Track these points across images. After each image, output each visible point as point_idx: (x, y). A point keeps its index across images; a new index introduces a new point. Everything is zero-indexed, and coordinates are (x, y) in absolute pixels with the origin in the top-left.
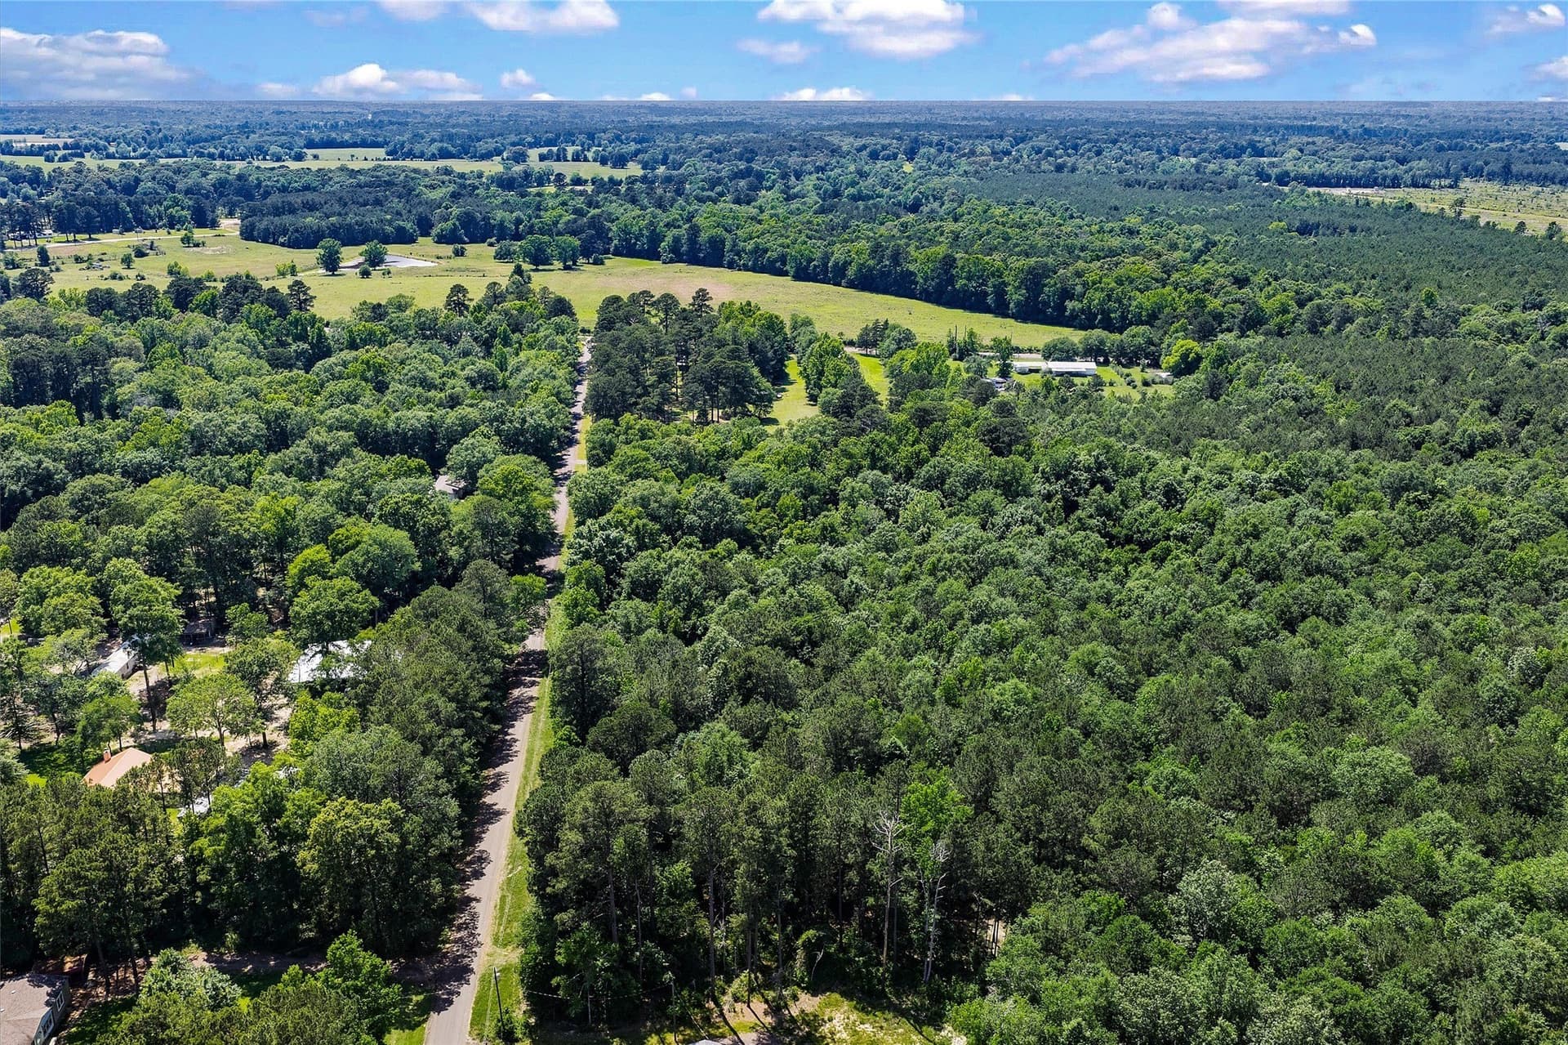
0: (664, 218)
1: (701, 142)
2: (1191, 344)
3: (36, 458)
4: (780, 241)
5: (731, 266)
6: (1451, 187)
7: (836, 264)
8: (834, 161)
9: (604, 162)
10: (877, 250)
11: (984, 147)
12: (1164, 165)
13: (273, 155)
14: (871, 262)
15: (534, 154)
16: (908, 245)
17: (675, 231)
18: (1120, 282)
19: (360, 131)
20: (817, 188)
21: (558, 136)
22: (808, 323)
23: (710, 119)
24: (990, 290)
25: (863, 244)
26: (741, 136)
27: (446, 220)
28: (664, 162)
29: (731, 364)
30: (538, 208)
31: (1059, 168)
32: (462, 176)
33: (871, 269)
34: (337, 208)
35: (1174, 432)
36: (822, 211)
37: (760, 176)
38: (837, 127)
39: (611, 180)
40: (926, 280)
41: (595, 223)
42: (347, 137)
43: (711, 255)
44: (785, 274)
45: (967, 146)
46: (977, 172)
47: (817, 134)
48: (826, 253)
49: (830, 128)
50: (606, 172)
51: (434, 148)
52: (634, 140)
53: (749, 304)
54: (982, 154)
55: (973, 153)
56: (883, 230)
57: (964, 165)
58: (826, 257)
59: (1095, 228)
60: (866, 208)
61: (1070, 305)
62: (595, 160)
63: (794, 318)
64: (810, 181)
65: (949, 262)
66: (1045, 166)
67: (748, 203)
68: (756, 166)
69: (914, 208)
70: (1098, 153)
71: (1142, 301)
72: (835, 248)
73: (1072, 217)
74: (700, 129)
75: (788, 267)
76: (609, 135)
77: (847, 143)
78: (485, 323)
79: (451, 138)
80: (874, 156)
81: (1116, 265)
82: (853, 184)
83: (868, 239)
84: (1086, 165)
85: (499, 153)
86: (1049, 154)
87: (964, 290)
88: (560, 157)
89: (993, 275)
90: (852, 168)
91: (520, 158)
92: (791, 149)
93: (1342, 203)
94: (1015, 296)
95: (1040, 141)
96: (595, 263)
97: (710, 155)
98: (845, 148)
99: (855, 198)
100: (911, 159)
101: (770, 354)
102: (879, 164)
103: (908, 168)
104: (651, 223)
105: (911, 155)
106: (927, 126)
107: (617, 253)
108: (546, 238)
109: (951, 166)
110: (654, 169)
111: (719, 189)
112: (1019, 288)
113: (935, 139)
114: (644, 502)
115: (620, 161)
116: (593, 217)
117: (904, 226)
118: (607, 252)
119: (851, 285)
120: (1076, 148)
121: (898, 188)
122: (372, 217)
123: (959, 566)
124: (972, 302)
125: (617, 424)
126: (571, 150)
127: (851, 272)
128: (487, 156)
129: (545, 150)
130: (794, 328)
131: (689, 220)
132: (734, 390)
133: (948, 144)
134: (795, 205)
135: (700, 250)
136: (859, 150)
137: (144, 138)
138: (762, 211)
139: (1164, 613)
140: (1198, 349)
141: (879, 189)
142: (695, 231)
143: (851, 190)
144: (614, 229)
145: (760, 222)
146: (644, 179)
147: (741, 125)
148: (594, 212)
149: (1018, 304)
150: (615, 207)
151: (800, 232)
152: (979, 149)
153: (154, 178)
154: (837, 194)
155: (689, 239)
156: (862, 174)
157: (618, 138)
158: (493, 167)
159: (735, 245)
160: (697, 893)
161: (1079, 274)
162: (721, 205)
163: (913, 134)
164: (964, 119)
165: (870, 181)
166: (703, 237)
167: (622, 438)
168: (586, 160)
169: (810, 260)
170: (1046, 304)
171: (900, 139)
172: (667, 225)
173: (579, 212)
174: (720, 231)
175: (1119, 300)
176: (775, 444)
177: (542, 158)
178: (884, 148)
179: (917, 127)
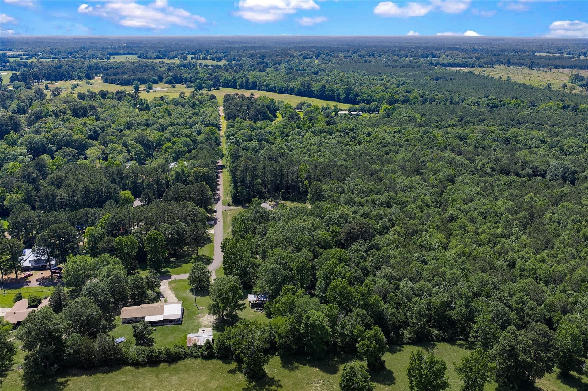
0: (237, 76)
1: (246, 53)
2: (387, 106)
3: (94, 127)
4: (274, 82)
5: (259, 90)
6: (491, 67)
7: (291, 88)
8: (291, 59)
9: (213, 60)
10: (303, 84)
11: (342, 55)
12: (401, 60)
13: (99, 57)
14: (301, 88)
15: (189, 57)
16: (312, 83)
17: (241, 80)
18: (372, 92)
19: (125, 49)
20: (285, 67)
21: (196, 51)
22: (282, 102)
23: (248, 45)
24: (335, 95)
25: (299, 82)
26: (260, 51)
27: (168, 77)
28: (234, 60)
29: (262, 109)
30: (197, 73)
31: (365, 61)
32: (168, 64)
33: (301, 90)
34: (132, 73)
35: (375, 124)
36: (287, 74)
37: (267, 64)
38: (292, 48)
39: (217, 65)
40: (317, 92)
41: (216, 77)
42: (122, 51)
43: (253, 86)
44: (275, 92)
45: (336, 54)
46: (338, 62)
47: (286, 50)
48: (288, 85)
49: (290, 48)
50: (215, 63)
51: (155, 55)
52: (222, 52)
53: (266, 96)
54: (341, 57)
55: (338, 56)
56: (305, 79)
57: (334, 60)
58: (288, 86)
59: (371, 79)
60: (301, 73)
61: (358, 98)
62: (210, 59)
63: (278, 101)
64: (283, 65)
65: (324, 87)
66: (361, 61)
67: (263, 72)
68: (265, 61)
69: (317, 73)
70: (380, 56)
71: (377, 96)
72: (291, 84)
73: (365, 76)
74: (245, 49)
75: (276, 90)
76: (214, 51)
77: (296, 53)
78: (192, 102)
79: (159, 52)
80: (305, 58)
81: (372, 87)
82: (297, 66)
83: (301, 81)
84: (374, 60)
85: (177, 57)
86: (363, 57)
87: (328, 95)
88: (198, 58)
89: (336, 90)
90: (297, 61)
91: (185, 58)
92: (277, 55)
93: (452, 71)
94: (342, 96)
95: (362, 53)
96: (217, 89)
97: (250, 57)
98: (295, 55)
99: (297, 70)
100: (317, 59)
101: (272, 109)
102: (306, 60)
103: (316, 61)
104: (234, 77)
105: (317, 57)
106: (324, 48)
107: (223, 87)
108: (202, 81)
109: (330, 61)
110: (230, 62)
111: (254, 68)
112: (343, 94)
113: (326, 52)
114: (243, 134)
115: (219, 59)
116: (215, 75)
117: (312, 78)
118: (220, 86)
119: (295, 94)
120: (373, 55)
121: (312, 68)
122: (144, 76)
123: (316, 144)
124: (330, 98)
125: (234, 120)
126: (202, 56)
127: (295, 90)
128: (173, 58)
129: (193, 56)
130: (278, 104)
131: (245, 77)
132: (263, 116)
133: (330, 54)
134: (278, 72)
135: (249, 85)
136: (300, 56)
137: (51, 52)
138: (268, 74)
139: (359, 151)
140: (389, 107)
141: (305, 68)
142: (247, 79)
143: (296, 68)
144: (222, 79)
145: (267, 77)
146: (229, 65)
147: (259, 47)
148: (215, 74)
149: (343, 98)
150: (221, 73)
151: (280, 79)
152: (340, 55)
153: (67, 65)
154: (292, 69)
155: (246, 82)
156: (300, 63)
157: (217, 52)
158: (177, 61)
159: (260, 83)
160: (262, 184)
161: (360, 90)
162: (255, 72)
163: (319, 50)
164: (338, 45)
165: (303, 65)
166: (250, 81)
167: (236, 123)
168: (207, 59)
169: (283, 87)
170: (351, 98)
171: (314, 52)
172: (239, 78)
173: (210, 74)
174: (255, 79)
175: (371, 97)
176: (274, 125)
177: (192, 58)
178: (308, 55)
179: (321, 48)
